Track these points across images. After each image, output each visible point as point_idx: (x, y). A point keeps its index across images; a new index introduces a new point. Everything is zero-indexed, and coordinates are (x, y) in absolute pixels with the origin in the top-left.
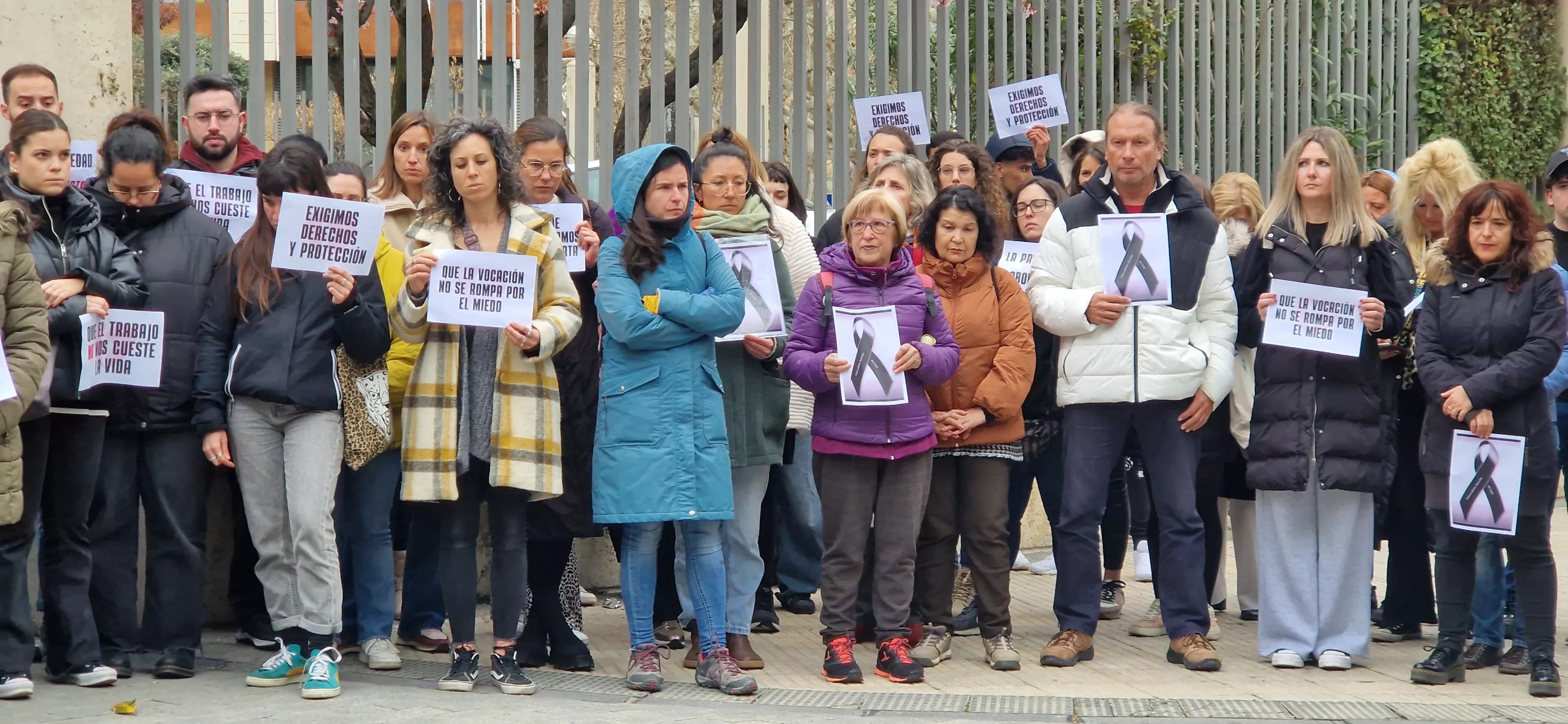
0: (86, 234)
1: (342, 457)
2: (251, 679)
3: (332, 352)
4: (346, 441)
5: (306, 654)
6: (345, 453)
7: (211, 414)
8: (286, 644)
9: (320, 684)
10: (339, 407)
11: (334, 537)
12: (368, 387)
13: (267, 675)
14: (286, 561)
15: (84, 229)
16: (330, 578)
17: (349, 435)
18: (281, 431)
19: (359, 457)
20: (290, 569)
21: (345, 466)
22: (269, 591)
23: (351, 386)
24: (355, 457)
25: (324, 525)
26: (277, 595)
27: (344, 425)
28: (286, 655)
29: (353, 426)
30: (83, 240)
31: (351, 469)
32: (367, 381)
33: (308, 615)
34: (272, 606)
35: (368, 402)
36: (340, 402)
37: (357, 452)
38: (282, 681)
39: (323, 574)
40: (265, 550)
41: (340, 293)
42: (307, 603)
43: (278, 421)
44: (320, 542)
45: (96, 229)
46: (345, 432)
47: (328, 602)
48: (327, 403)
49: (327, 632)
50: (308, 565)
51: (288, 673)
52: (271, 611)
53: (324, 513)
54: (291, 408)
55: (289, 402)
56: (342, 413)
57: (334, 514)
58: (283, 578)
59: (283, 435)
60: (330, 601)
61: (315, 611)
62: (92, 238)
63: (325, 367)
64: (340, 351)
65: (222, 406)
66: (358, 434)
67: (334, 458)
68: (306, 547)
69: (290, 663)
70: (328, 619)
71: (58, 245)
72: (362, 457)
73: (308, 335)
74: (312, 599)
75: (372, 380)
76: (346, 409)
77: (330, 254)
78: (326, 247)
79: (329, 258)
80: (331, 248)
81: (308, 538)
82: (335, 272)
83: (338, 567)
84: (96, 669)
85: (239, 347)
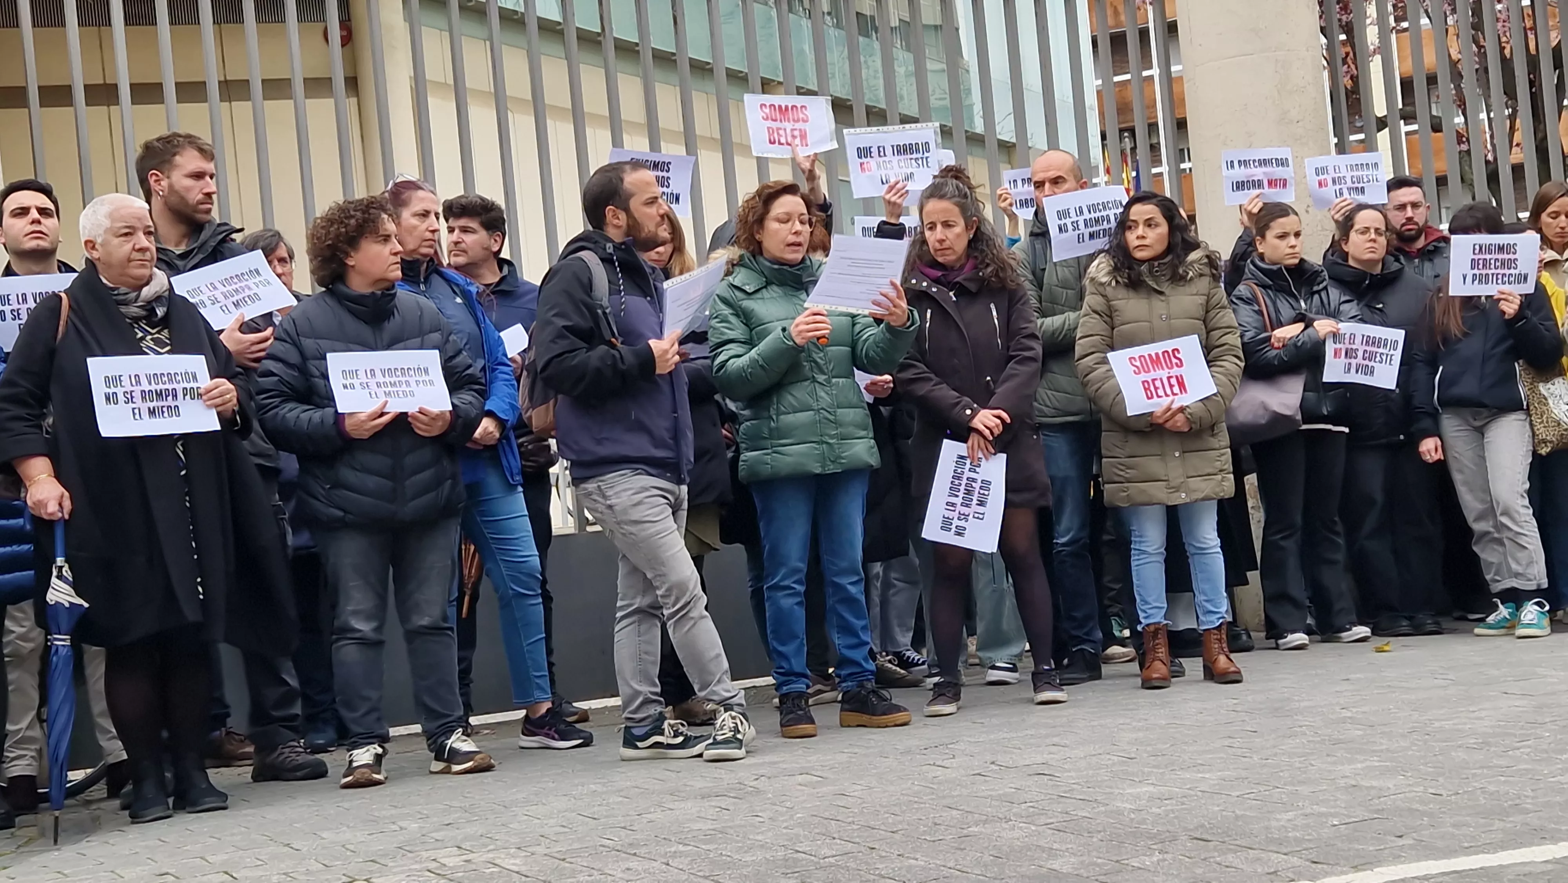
0: (1318, 292)
1: (1531, 448)
2: (1477, 631)
3: (1516, 365)
4: (1534, 434)
5: (1518, 607)
6: (1534, 442)
7: (1426, 423)
8: (1502, 603)
9: (1529, 625)
10: (1525, 407)
11: (1531, 511)
12: (1550, 391)
13: (1490, 627)
14: (1496, 535)
15: (1315, 288)
16: (1529, 543)
17: (1536, 428)
18: (1480, 431)
19: (1546, 446)
20: (1500, 542)
21: (1535, 454)
22: (1485, 561)
23: (1533, 389)
24: (1543, 445)
25: (1519, 502)
26: (1493, 563)
27: (1531, 421)
28: (1503, 611)
29: (1539, 421)
30: (1316, 297)
31: (1541, 455)
32: (1549, 385)
33: (1517, 575)
34: (1489, 574)
35: (1550, 401)
36: (1525, 403)
37: (1545, 442)
38: (1503, 631)
39: (1522, 541)
40: (1478, 527)
41: (1510, 308)
42: (1514, 566)
43: (1478, 424)
44: (1516, 516)
45: (1325, 288)
46: (1532, 425)
47: (1530, 563)
48: (1514, 405)
49: (1534, 588)
50: (1510, 535)
51: (1507, 625)
52: (1488, 577)
54: (1485, 412)
55: (1485, 406)
56: (1528, 411)
57: (1529, 492)
58: (1495, 550)
59: (1483, 435)
60: (1532, 562)
61: (1521, 571)
62: (1323, 294)
63: (1511, 377)
64: (1521, 361)
65: (1435, 416)
66: (1545, 427)
67: (1525, 449)
68: (1504, 520)
69: (1508, 617)
70: (1532, 577)
71: (1298, 301)
72: (1548, 444)
73: (1495, 351)
74: (1518, 563)
75: (1553, 384)
76: (1531, 408)
77: (1497, 279)
78: (1493, 275)
79: (1497, 283)
80: (1497, 274)
81: (1505, 513)
82: (1503, 293)
83: (1538, 535)
84: (1354, 629)
85: (1441, 368)
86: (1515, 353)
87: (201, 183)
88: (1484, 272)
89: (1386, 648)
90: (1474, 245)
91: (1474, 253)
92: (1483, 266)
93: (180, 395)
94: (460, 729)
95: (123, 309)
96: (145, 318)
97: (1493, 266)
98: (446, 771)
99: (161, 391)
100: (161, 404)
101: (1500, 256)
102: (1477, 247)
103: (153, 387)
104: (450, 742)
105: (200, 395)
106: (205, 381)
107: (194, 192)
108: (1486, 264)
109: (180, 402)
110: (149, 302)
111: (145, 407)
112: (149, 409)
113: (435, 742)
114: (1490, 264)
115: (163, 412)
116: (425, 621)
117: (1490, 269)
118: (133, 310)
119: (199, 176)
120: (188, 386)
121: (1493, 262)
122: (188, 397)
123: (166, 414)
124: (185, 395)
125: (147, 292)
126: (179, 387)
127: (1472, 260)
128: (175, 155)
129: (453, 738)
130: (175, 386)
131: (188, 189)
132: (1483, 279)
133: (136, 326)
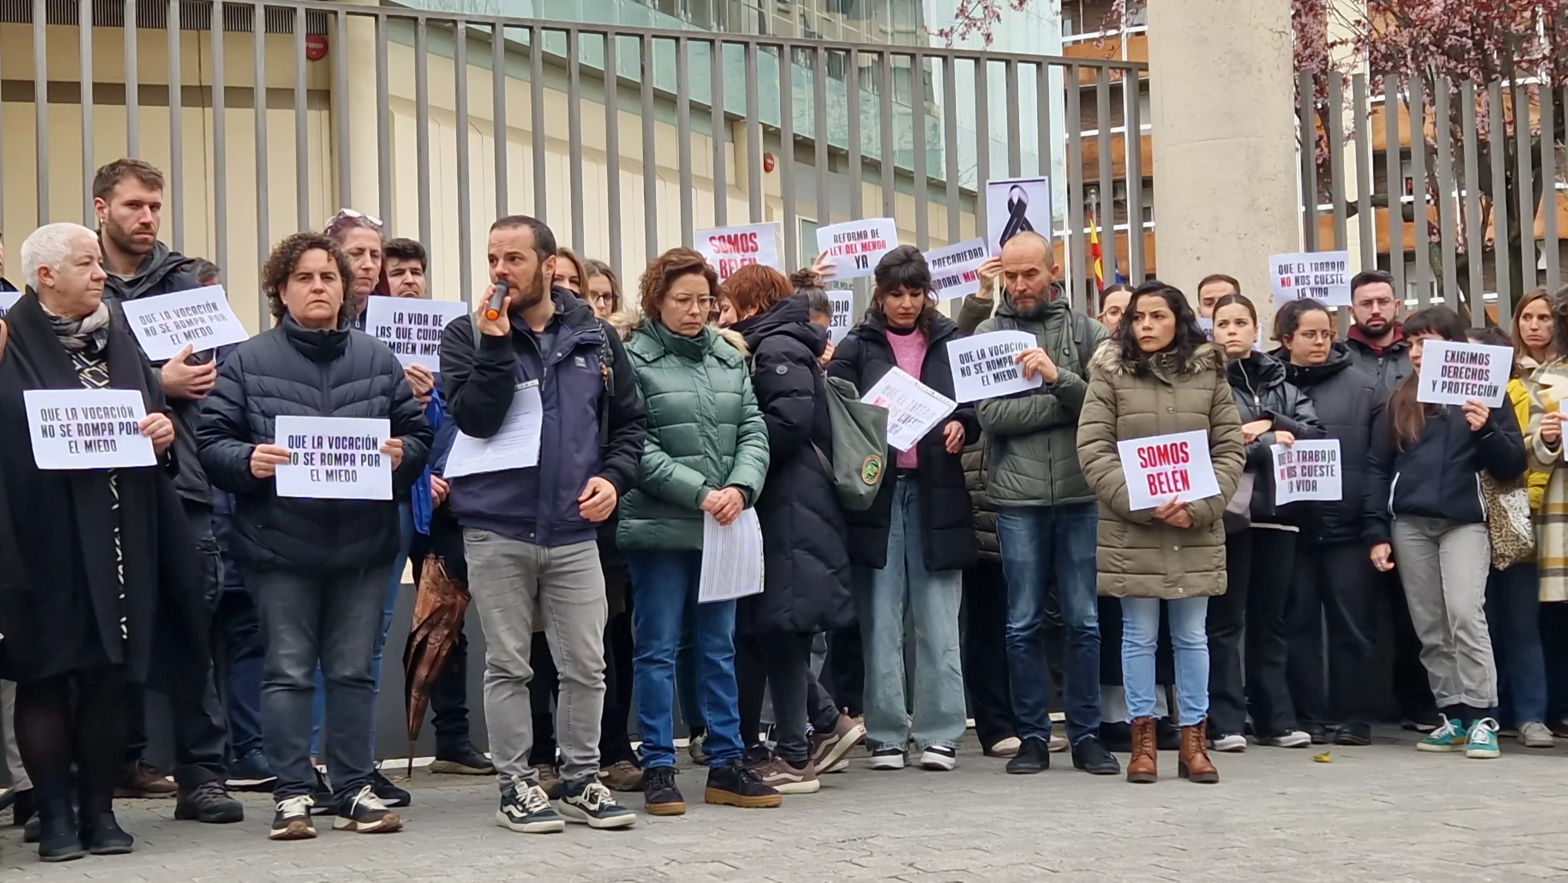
0: (1274, 388)
1: (1489, 561)
2: (1420, 745)
3: (1477, 475)
4: (1492, 547)
5: (1466, 725)
6: (1492, 556)
7: (1377, 529)
8: (1448, 719)
9: (1482, 746)
10: (1485, 519)
11: (1486, 627)
12: (1510, 503)
13: (1434, 742)
14: (1445, 650)
15: (1272, 384)
16: (1484, 660)
17: (1494, 542)
18: (1436, 542)
19: (1504, 560)
20: (1449, 657)
21: (1492, 568)
22: (1432, 674)
23: (1494, 501)
24: (1501, 560)
25: (1477, 616)
26: (1440, 678)
27: (1490, 534)
28: (1449, 727)
29: (1498, 534)
30: (1272, 393)
31: (1498, 570)
32: (1509, 497)
33: (1468, 691)
34: (1435, 688)
35: (1510, 514)
36: (1485, 515)
37: (1502, 556)
38: (1447, 748)
39: (1478, 657)
40: (1427, 640)
41: (1477, 420)
42: (1466, 682)
43: (1435, 533)
44: (1474, 631)
45: (1281, 384)
46: (1491, 539)
47: (1484, 680)
48: (1474, 517)
49: (1486, 706)
50: (1465, 650)
51: (1452, 742)
52: (1435, 691)
53: (1476, 606)
54: (1442, 522)
55: (1442, 516)
56: (1487, 525)
57: (1485, 607)
58: (1443, 664)
59: (1439, 545)
60: (1485, 680)
61: (1473, 688)
62: (1279, 391)
63: (1472, 488)
64: (1482, 472)
65: (1386, 521)
66: (1503, 541)
67: (1483, 562)
68: (1461, 634)
69: (1453, 733)
70: (1485, 695)
71: (1252, 397)
72: (1507, 559)
73: (1455, 461)
74: (1470, 678)
75: (1514, 496)
76: (1491, 521)
77: (1467, 389)
78: (1463, 384)
79: (1466, 393)
80: (1468, 384)
81: (1463, 627)
82: (1472, 404)
83: (1491, 651)
84: (1294, 733)
85: (1398, 474)
86: (1476, 464)
87: (139, 212)
88: (1454, 380)
89: (1325, 758)
90: (1447, 352)
91: (1446, 360)
92: (1454, 373)
93: (116, 429)
94: (369, 786)
95: (63, 340)
96: (84, 349)
97: (1463, 375)
98: (352, 828)
99: (97, 425)
100: (97, 438)
101: (1472, 366)
102: (1450, 354)
103: (90, 421)
104: (357, 798)
105: (136, 430)
106: (141, 416)
107: (131, 221)
108: (1457, 372)
109: (116, 436)
110: (90, 334)
111: (82, 440)
112: (86, 442)
113: (342, 797)
114: (1461, 373)
115: (99, 446)
116: (348, 673)
117: (1461, 377)
118: (74, 341)
119: (135, 204)
120: (124, 421)
121: (1464, 370)
122: (124, 432)
123: (102, 448)
124: (121, 430)
125: (89, 323)
126: (116, 422)
127: (1443, 367)
128: (116, 182)
129: (361, 794)
130: (111, 420)
131: (125, 218)
132: (1452, 388)
133: (75, 357)
